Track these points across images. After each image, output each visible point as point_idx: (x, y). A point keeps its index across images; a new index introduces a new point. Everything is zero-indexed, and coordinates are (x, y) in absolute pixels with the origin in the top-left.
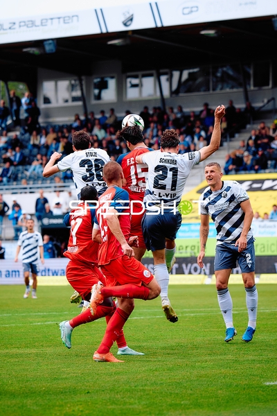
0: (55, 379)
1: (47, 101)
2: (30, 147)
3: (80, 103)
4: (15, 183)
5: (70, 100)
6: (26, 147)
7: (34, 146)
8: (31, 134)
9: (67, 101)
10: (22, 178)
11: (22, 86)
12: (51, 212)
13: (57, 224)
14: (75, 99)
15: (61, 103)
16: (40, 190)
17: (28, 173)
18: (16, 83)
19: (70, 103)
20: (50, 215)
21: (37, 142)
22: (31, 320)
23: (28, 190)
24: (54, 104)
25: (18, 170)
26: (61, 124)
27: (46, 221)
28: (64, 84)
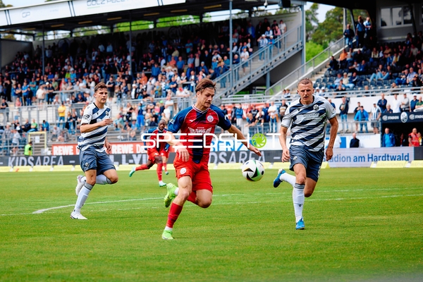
0: (405, 239)
1: (384, 24)
2: (371, 60)
3: (411, 25)
4: (359, 88)
5: (403, 23)
6: (369, 60)
7: (374, 59)
8: (372, 50)
9: (400, 23)
10: (365, 85)
11: (362, 13)
12: (391, 110)
13: (394, 120)
14: (406, 22)
15: (395, 26)
16: (381, 93)
17: (370, 81)
18: (357, 10)
19: (403, 25)
20: (390, 113)
21: (377, 56)
22: (379, 194)
23: (370, 94)
24: (389, 26)
25: (362, 78)
26: (395, 41)
27: (385, 118)
28: (397, 10)
